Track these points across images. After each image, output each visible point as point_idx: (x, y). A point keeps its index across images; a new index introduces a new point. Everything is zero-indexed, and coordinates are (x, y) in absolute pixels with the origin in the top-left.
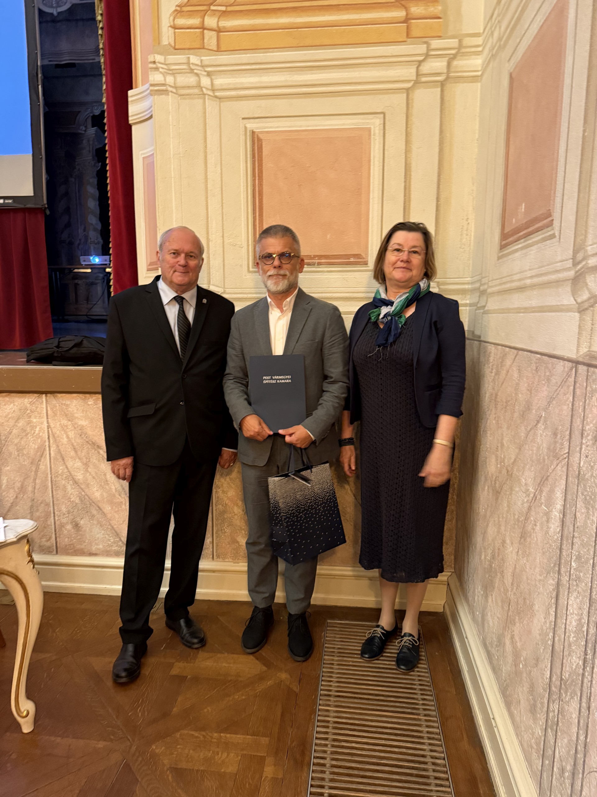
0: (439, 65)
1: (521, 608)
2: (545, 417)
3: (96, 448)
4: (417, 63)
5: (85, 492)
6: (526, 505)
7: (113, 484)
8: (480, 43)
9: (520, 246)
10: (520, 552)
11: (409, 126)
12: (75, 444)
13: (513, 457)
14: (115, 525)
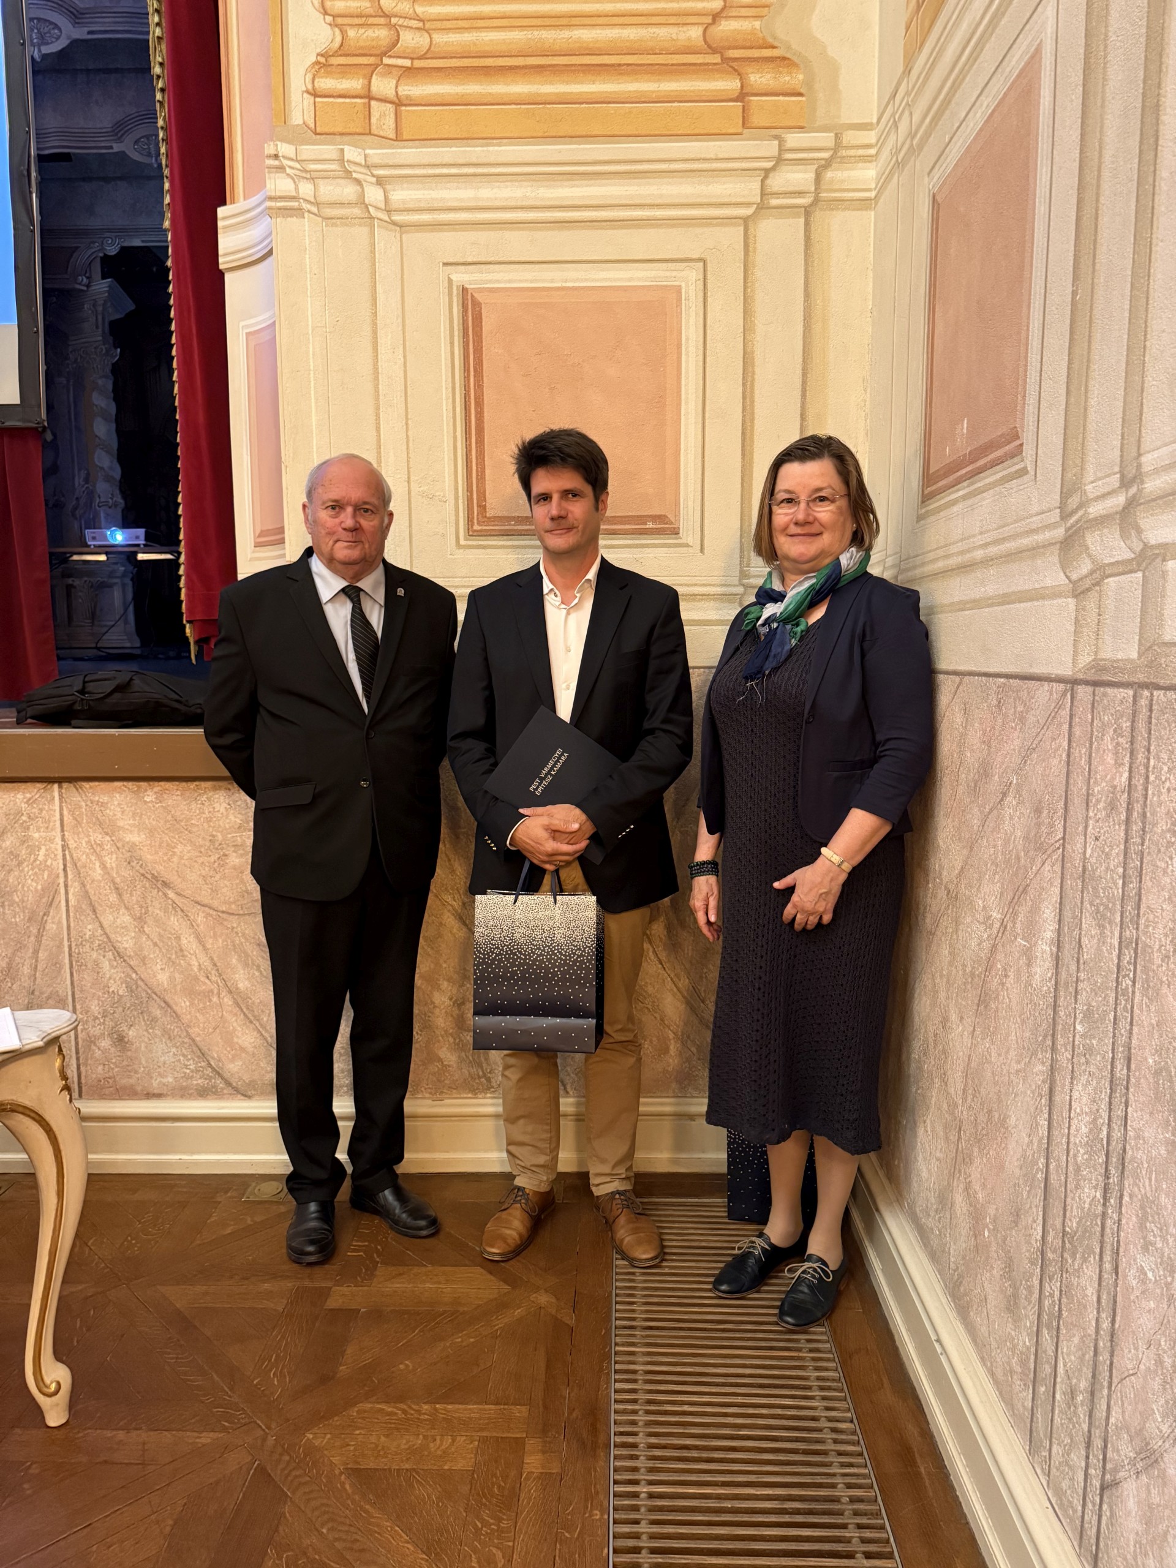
0: (800, 177)
1: (983, 1129)
2: (1017, 784)
3: (160, 886)
4: (763, 173)
5: (137, 974)
6: (986, 945)
7: (193, 957)
8: (873, 141)
9: (961, 493)
10: (978, 1031)
11: (749, 284)
12: (118, 880)
13: (958, 865)
14: (199, 1035)
